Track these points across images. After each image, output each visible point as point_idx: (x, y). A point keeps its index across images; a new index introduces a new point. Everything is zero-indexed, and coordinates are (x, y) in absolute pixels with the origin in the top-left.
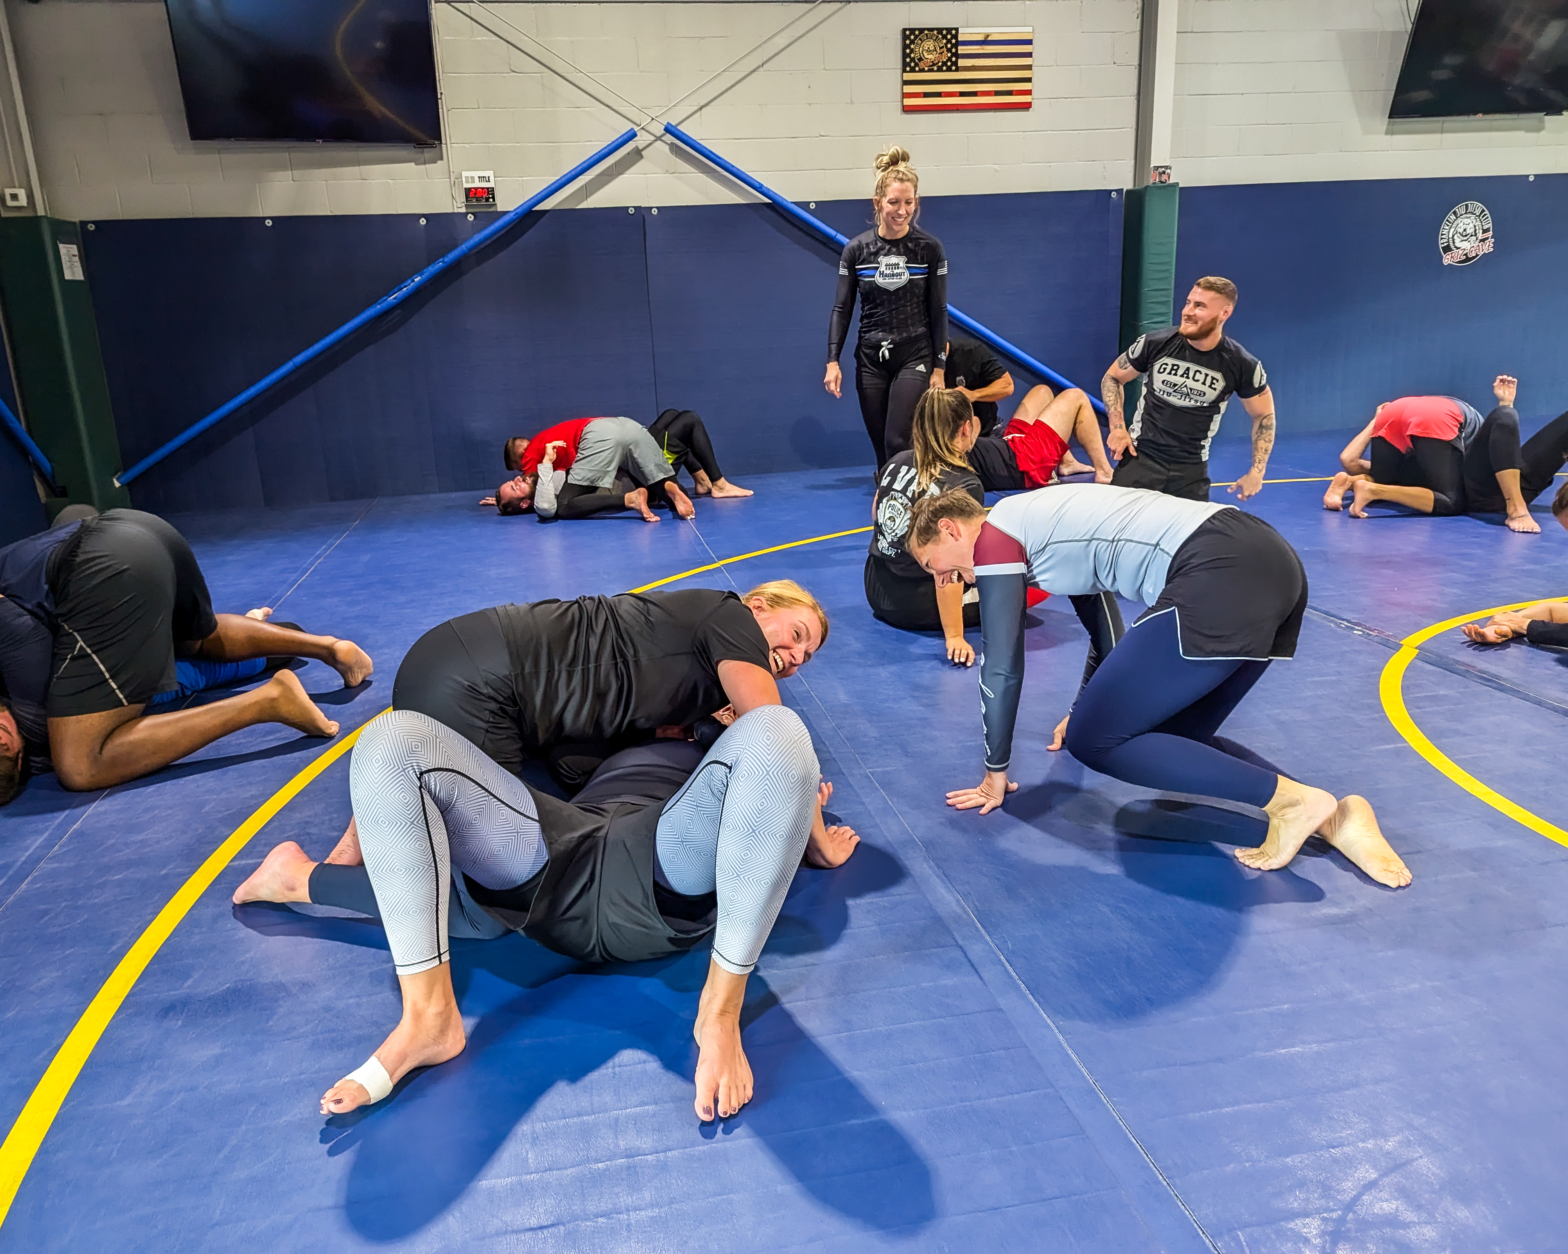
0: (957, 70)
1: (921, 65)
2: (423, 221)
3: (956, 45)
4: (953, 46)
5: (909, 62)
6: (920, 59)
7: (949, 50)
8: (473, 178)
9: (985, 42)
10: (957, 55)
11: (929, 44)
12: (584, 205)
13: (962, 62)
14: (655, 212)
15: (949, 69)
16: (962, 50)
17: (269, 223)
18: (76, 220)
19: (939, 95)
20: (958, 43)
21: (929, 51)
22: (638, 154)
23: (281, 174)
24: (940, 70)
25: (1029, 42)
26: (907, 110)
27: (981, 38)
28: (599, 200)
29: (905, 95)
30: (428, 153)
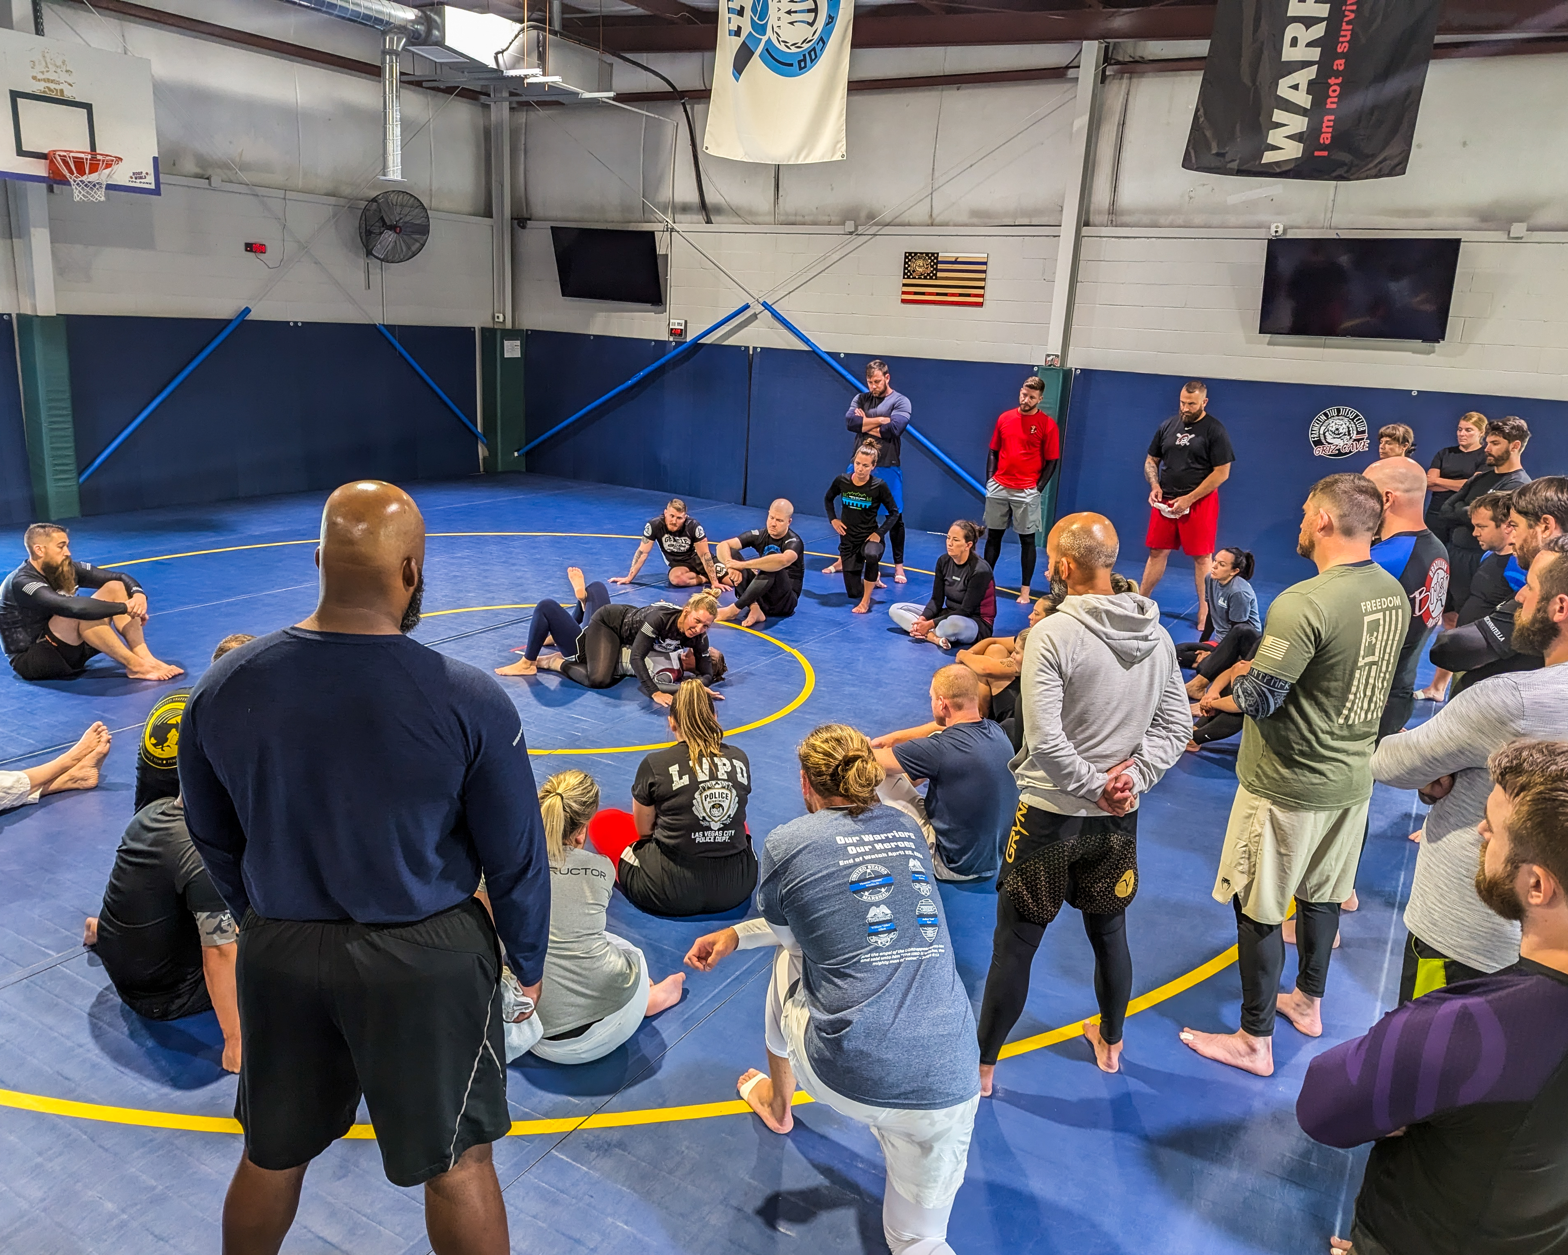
0: (936, 279)
1: (914, 274)
2: (653, 343)
3: (936, 264)
4: (935, 264)
5: (908, 273)
6: (914, 271)
7: (932, 266)
8: (676, 324)
9: (956, 262)
10: (937, 270)
11: (920, 262)
12: (726, 343)
13: (939, 274)
14: (759, 350)
15: (931, 278)
16: (940, 266)
17: (592, 338)
18: (525, 329)
19: (923, 294)
20: (938, 262)
21: (919, 266)
22: (755, 316)
23: (601, 314)
24: (925, 278)
25: (985, 263)
26: (904, 301)
27: (954, 260)
28: (730, 342)
29: (904, 293)
30: (660, 308)
